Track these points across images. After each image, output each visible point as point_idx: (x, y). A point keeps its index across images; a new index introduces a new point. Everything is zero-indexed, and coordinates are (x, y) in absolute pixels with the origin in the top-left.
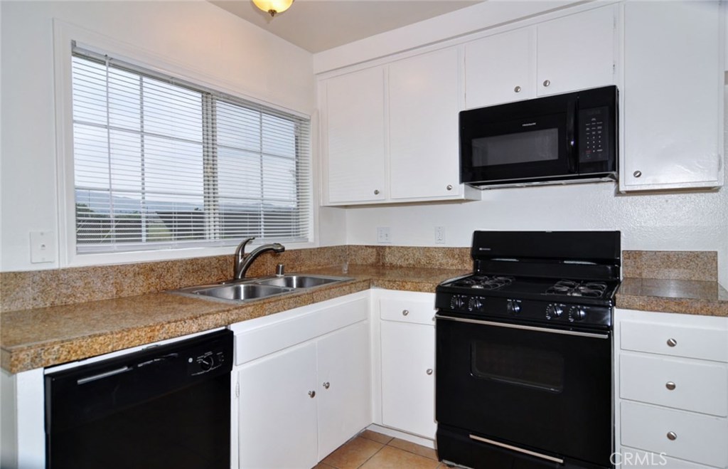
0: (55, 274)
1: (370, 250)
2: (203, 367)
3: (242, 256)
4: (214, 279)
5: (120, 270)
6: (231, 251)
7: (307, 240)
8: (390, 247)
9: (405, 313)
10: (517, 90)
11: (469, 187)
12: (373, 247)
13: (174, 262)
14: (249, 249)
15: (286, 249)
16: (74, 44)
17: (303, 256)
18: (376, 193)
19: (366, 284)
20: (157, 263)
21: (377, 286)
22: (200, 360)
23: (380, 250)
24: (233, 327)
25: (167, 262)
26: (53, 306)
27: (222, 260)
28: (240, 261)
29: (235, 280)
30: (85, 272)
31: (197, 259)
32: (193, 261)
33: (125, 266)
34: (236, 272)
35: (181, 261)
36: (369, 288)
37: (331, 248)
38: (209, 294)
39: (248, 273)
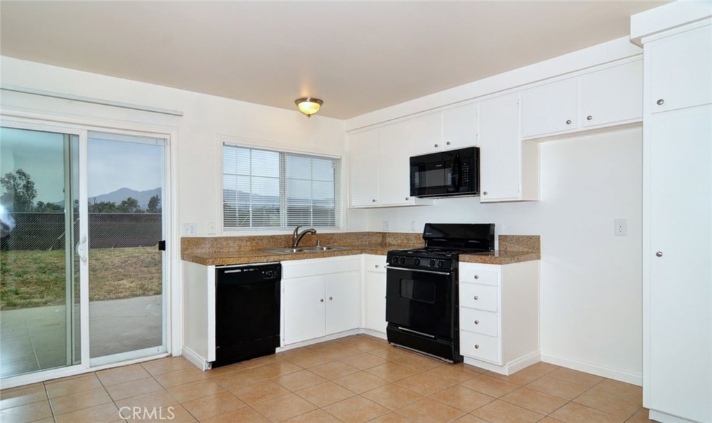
0: (216, 239)
1: (379, 235)
2: (268, 276)
3: (297, 235)
4: (283, 246)
5: (241, 239)
6: (291, 232)
7: (339, 229)
8: (389, 233)
9: (377, 266)
10: (436, 146)
11: (417, 199)
12: (380, 233)
13: (264, 237)
14: (300, 232)
15: (317, 232)
16: (224, 143)
17: (335, 237)
18: (374, 201)
19: (359, 251)
20: (256, 237)
21: (366, 253)
22: (267, 273)
23: (384, 235)
24: (282, 263)
25: (260, 237)
26: (215, 252)
27: (288, 236)
28: (296, 237)
29: (293, 247)
30: (227, 239)
31: (275, 236)
32: (273, 237)
33: (242, 237)
34: (294, 243)
35: (267, 236)
36: (361, 253)
37: (355, 233)
38: (282, 251)
39: (300, 244)
